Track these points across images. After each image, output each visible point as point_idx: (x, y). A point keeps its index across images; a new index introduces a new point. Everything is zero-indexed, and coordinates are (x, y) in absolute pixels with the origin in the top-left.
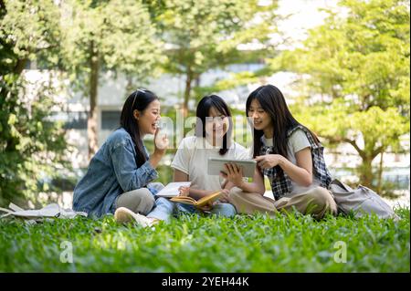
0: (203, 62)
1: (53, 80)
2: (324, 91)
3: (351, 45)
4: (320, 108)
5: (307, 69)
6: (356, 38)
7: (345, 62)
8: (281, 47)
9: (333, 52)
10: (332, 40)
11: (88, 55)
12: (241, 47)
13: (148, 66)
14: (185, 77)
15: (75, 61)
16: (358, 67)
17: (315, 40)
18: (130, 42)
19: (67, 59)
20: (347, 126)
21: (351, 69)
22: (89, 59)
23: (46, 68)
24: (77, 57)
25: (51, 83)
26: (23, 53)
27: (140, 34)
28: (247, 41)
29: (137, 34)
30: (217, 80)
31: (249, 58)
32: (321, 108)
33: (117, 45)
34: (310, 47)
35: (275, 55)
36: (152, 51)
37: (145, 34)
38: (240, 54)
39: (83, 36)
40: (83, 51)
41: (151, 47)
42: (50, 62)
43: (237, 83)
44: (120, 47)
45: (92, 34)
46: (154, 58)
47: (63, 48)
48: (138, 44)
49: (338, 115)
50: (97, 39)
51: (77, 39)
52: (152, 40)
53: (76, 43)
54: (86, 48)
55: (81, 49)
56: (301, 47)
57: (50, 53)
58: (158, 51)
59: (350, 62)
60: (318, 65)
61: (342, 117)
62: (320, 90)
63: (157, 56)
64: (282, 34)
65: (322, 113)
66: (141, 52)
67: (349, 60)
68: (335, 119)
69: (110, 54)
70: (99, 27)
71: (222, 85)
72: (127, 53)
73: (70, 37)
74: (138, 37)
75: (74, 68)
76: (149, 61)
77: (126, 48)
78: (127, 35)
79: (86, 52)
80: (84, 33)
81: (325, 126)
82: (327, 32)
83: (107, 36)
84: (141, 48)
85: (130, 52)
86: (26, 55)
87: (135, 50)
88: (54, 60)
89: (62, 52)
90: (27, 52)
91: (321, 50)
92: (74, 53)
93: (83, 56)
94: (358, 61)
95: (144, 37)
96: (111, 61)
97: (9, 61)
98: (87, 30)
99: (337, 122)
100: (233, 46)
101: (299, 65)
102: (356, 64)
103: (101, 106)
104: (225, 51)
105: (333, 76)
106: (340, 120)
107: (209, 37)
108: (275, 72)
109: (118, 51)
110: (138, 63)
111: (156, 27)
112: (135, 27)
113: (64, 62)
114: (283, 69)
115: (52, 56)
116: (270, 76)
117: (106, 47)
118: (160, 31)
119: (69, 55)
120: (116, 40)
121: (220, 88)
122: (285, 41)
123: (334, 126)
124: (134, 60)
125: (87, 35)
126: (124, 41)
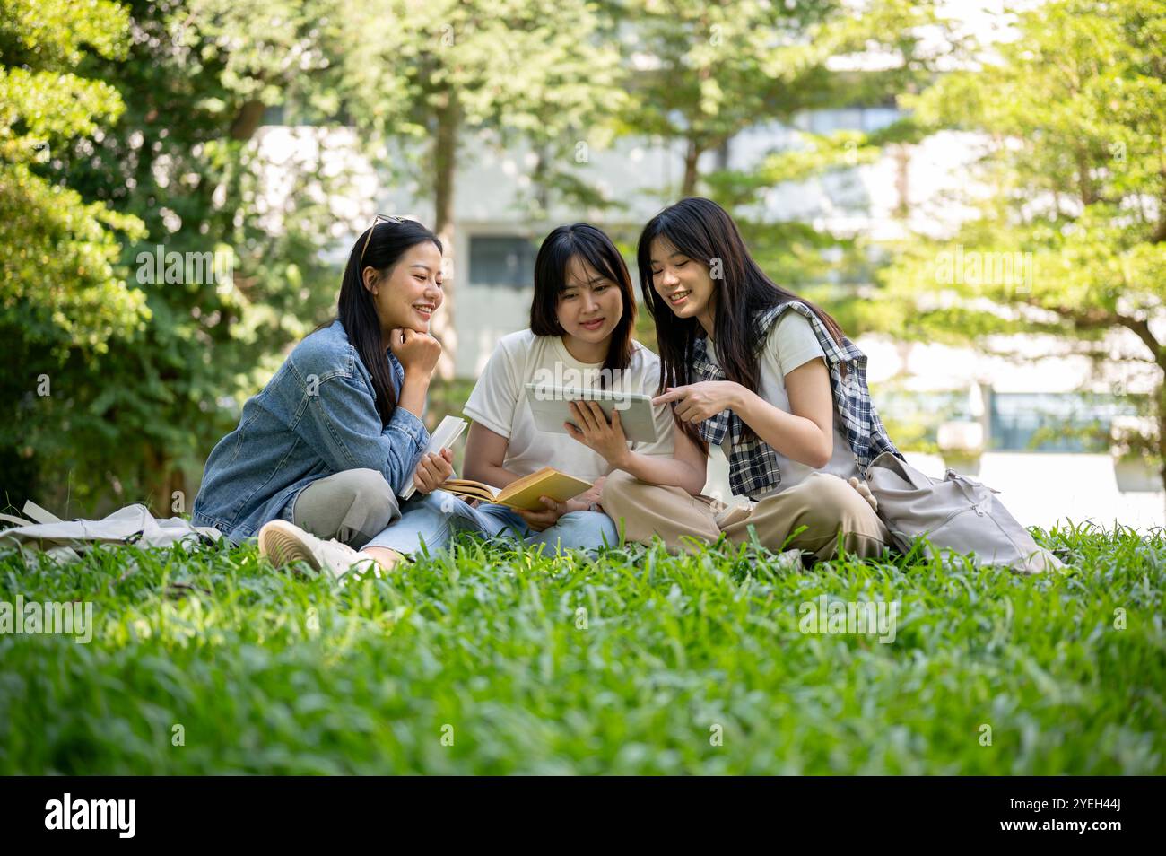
0: (722, 106)
1: (326, 156)
2: (1060, 185)
3: (1137, 57)
4: (1045, 232)
5: (1012, 122)
6: (1151, 39)
7: (1114, 105)
8: (945, 63)
9: (1084, 76)
10: (1081, 43)
11: (416, 90)
12: (837, 64)
13: (574, 117)
14: (681, 146)
15: (382, 108)
16: (1153, 118)
17: (1036, 45)
18: (527, 55)
19: (360, 100)
20: (1116, 281)
21: (1133, 125)
22: (419, 102)
23: (307, 123)
24: (387, 96)
25: (320, 165)
26: (248, 86)
27: (554, 33)
28: (849, 48)
29: (544, 32)
30: (771, 152)
31: (859, 92)
32: (1048, 232)
33: (493, 64)
34: (1021, 65)
35: (929, 83)
36: (583, 79)
37: (568, 31)
38: (833, 82)
39: (402, 38)
40: (402, 80)
41: (582, 68)
42: (316, 109)
43: (820, 161)
44: (501, 69)
45: (424, 33)
46: (591, 96)
47: (352, 73)
48: (548, 58)
49: (1089, 252)
50: (441, 48)
51: (387, 46)
52: (586, 49)
53: (385, 57)
54: (412, 71)
55: (397, 74)
56: (999, 62)
57: (318, 85)
58: (604, 78)
59: (1130, 105)
60: (1042, 113)
61: (1100, 257)
62: (1048, 181)
63: (600, 92)
64: (946, 26)
65: (1050, 243)
66: (557, 81)
67: (1126, 98)
68: (1083, 262)
69: (475, 86)
70: (446, 13)
71: (780, 169)
72: (517, 84)
73: (368, 42)
74: (547, 40)
75: (379, 123)
76: (576, 105)
77: (515, 69)
78: (519, 35)
79: (413, 80)
80: (406, 31)
81: (1053, 283)
82: (1070, 20)
83: (467, 38)
84: (557, 70)
85: (526, 81)
86: (256, 92)
87: (540, 75)
88: (327, 102)
89: (348, 81)
90: (257, 84)
91: (1054, 70)
92: (379, 84)
93: (403, 94)
94: (1151, 101)
95: (563, 40)
96: (477, 104)
97: (215, 105)
98: (415, 22)
99: (1087, 271)
100: (813, 63)
101: (989, 113)
102: (1147, 111)
103: (465, 223)
104: (791, 76)
105: (1084, 143)
106: (1094, 264)
107: (738, 40)
108: (928, 131)
109: (494, 78)
110: (546, 110)
111: (599, 12)
112: (538, 13)
113: (354, 109)
114: (948, 123)
115: (323, 93)
116: (916, 142)
117: (464, 68)
118: (608, 23)
119: (366, 92)
120: (488, 50)
121: (776, 175)
122: (956, 46)
123: (1079, 284)
124: (536, 103)
125: (414, 37)
126: (510, 52)
